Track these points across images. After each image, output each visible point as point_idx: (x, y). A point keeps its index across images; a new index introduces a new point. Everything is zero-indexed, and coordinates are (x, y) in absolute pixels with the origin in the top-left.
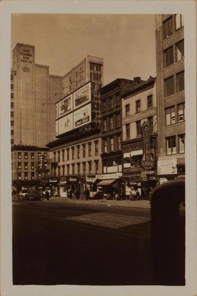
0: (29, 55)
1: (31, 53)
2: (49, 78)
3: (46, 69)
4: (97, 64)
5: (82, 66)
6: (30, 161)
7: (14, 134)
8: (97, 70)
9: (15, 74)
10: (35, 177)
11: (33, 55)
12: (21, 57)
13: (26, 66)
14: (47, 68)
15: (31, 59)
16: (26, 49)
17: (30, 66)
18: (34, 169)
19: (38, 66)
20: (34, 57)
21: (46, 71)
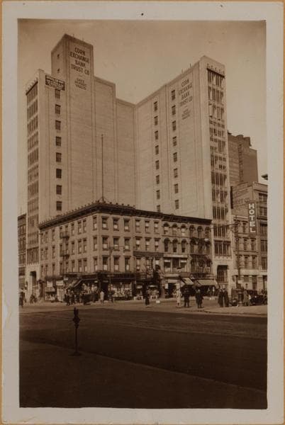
0: (84, 59)
1: (87, 56)
2: (116, 104)
3: (110, 88)
4: (218, 75)
5: (189, 77)
6: (122, 234)
7: (62, 192)
8: (217, 84)
9: (63, 89)
10: (131, 266)
11: (90, 60)
12: (73, 61)
13: (80, 78)
14: (112, 86)
15: (88, 66)
16: (81, 48)
17: (87, 78)
18: (129, 250)
19: (98, 80)
20: (92, 65)
21: (111, 91)
